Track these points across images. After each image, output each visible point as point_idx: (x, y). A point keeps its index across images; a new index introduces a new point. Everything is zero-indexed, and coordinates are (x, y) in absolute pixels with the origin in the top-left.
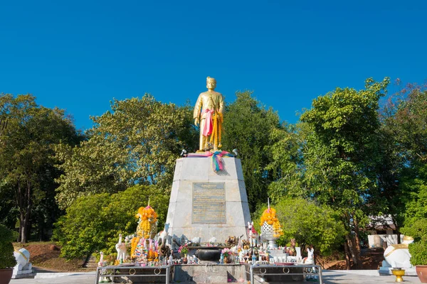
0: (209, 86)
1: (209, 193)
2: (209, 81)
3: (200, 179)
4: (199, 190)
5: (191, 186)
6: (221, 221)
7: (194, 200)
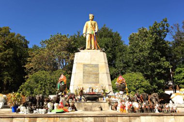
0: (90, 18)
1: (91, 69)
2: (91, 16)
3: (87, 62)
4: (86, 68)
5: (82, 66)
6: (97, 82)
7: (84, 72)
